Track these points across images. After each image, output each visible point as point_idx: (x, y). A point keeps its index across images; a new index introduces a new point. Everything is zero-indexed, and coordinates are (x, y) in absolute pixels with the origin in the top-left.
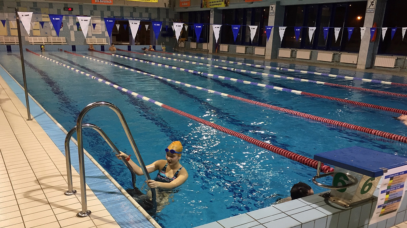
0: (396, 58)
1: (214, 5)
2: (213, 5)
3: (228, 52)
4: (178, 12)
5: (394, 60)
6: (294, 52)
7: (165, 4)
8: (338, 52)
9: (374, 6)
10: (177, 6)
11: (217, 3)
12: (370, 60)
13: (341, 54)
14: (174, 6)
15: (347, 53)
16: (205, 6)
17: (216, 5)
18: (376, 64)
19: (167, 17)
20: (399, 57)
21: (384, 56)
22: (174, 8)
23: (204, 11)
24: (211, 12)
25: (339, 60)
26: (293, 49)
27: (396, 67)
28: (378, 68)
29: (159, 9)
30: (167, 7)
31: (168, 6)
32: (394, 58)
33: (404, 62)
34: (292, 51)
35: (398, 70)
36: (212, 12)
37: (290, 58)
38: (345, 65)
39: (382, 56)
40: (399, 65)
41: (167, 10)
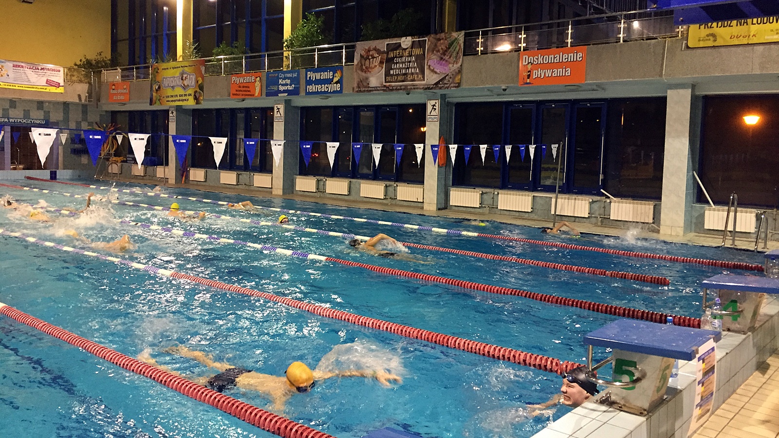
0: (481, 192)
1: (175, 101)
2: (172, 101)
3: (205, 181)
4: (106, 111)
5: (478, 195)
6: (321, 183)
7: (79, 96)
8: (392, 183)
9: (437, 110)
10: (103, 101)
11: (181, 98)
12: (443, 196)
13: (397, 186)
14: (99, 100)
15: (406, 184)
16: (158, 102)
17: (179, 100)
18: (452, 202)
19: (85, 119)
20: (485, 190)
21: (462, 189)
22: (99, 103)
23: (157, 111)
24: (170, 112)
25: (396, 195)
26: (319, 178)
27: (482, 207)
28: (457, 208)
29: (66, 105)
30: (83, 101)
31: (85, 100)
32: (477, 192)
33: (493, 198)
34: (318, 181)
35: (486, 210)
36: (173, 113)
37: (316, 192)
38: (405, 203)
39: (459, 189)
40: (485, 203)
41: (84, 107)
